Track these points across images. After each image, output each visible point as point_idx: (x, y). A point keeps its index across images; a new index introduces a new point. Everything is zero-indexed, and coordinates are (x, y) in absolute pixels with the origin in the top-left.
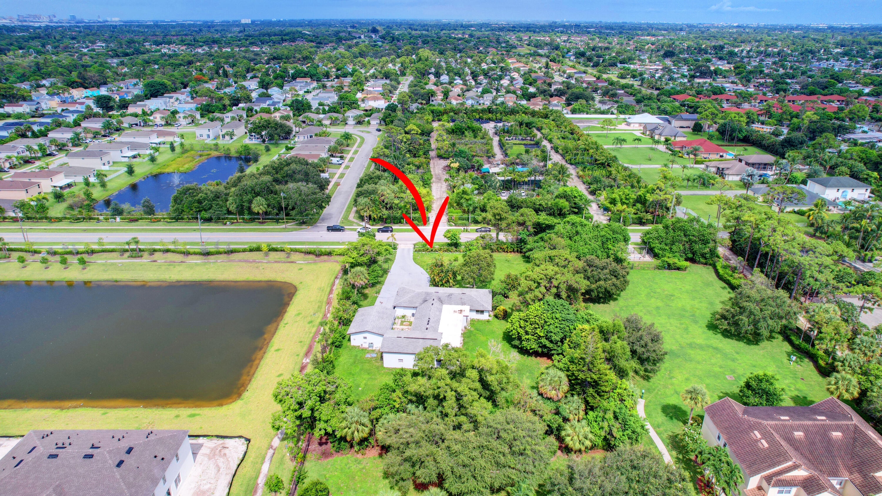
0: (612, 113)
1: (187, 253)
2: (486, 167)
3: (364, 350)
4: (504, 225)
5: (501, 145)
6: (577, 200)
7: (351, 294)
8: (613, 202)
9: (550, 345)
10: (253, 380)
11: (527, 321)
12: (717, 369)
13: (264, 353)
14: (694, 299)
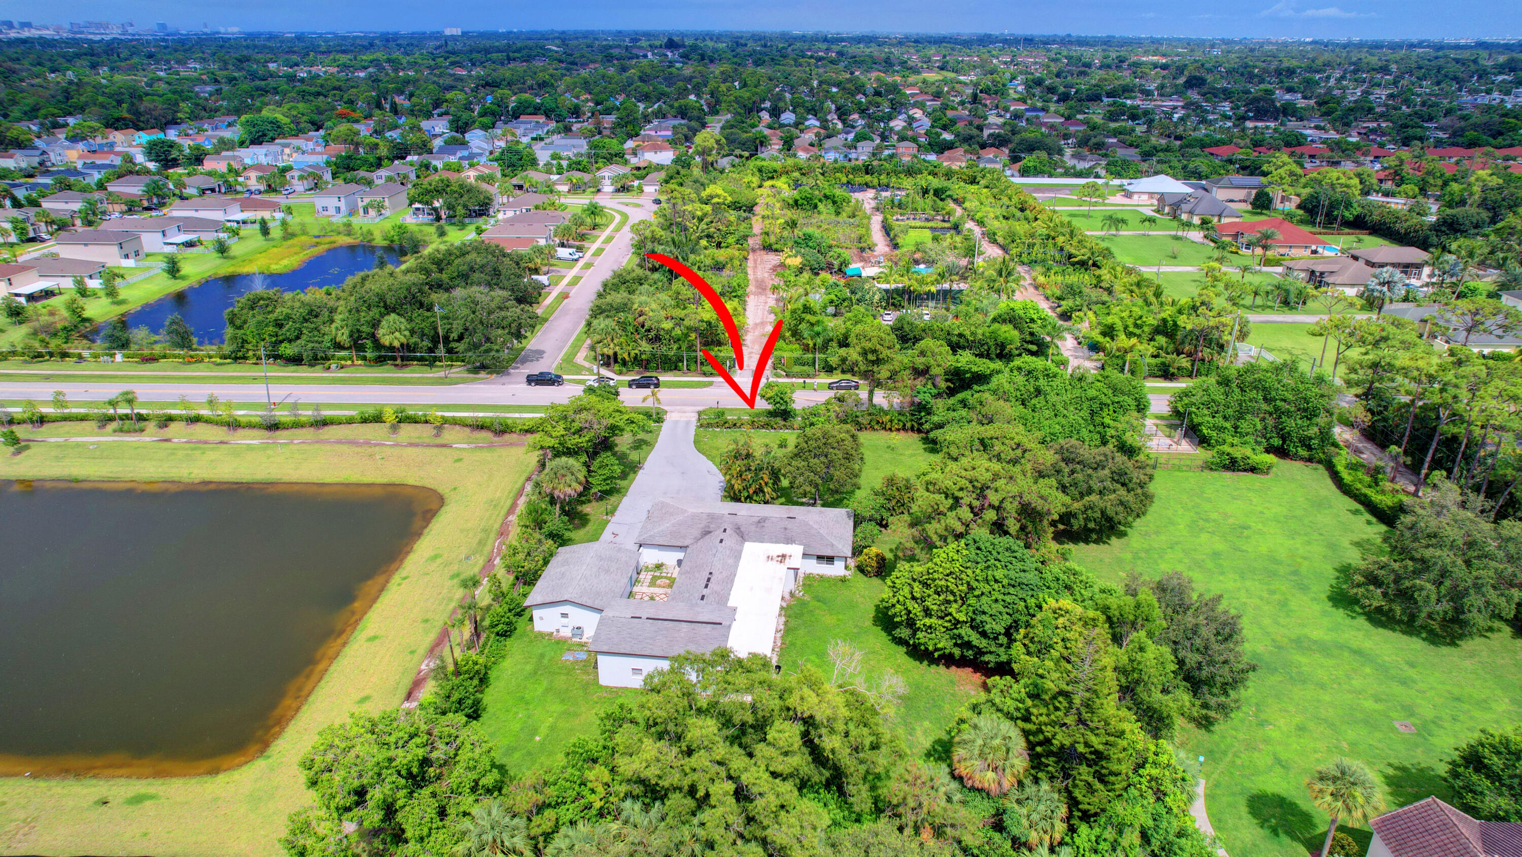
0: (1097, 176)
1: (234, 425)
2: (854, 267)
3: (561, 642)
4: (883, 372)
5: (887, 229)
6: (1035, 328)
7: (545, 516)
8: (1109, 332)
9: (982, 643)
10: (305, 708)
11: (927, 586)
12: (1369, 704)
13: (344, 644)
14: (1293, 534)
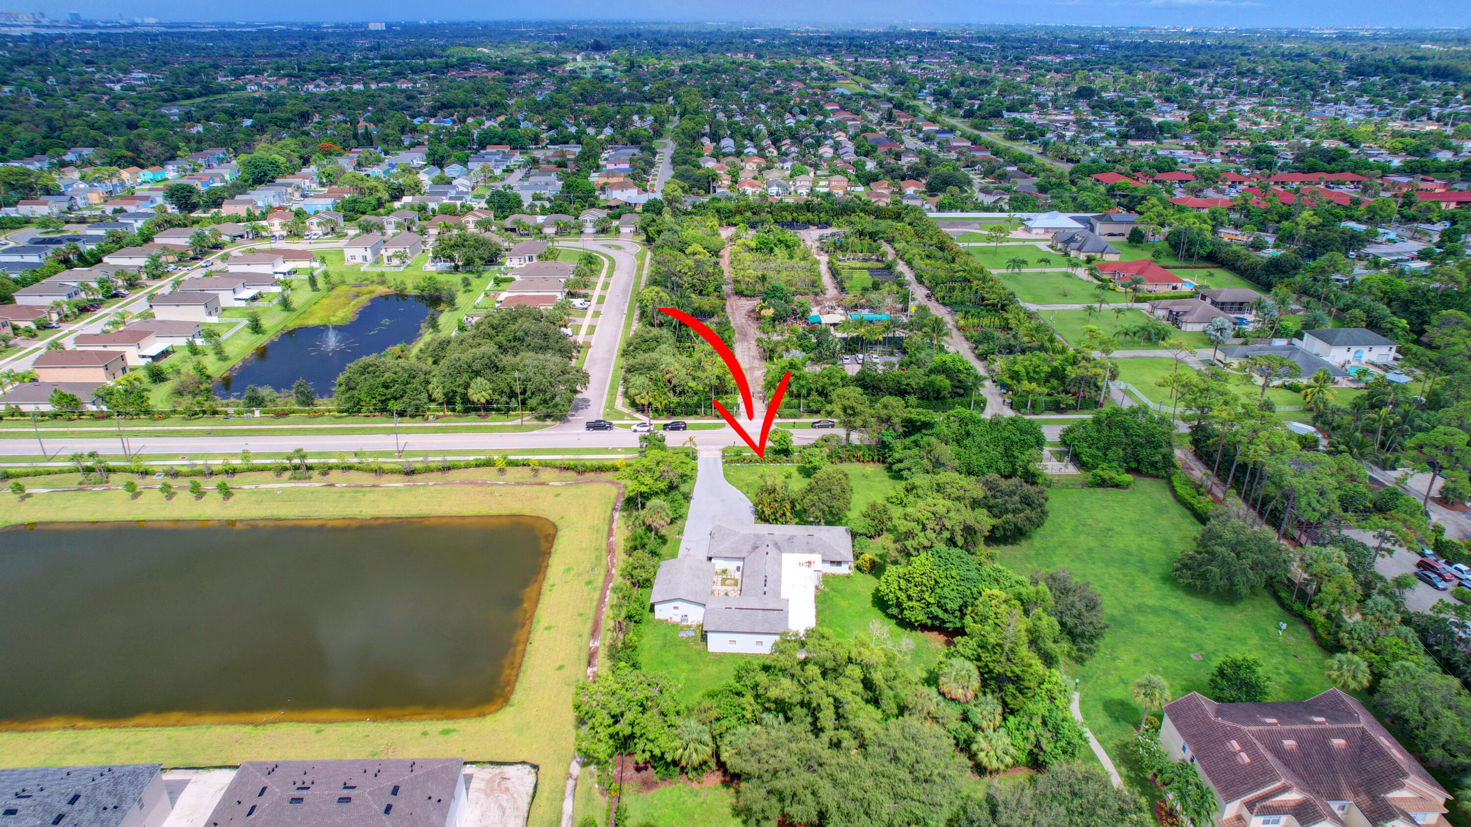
0: (1002, 210)
1: (379, 472)
2: (815, 311)
3: (675, 625)
4: (858, 422)
5: (834, 273)
6: (962, 377)
7: (646, 540)
8: (1015, 376)
9: (945, 616)
10: (521, 675)
11: (909, 582)
12: (1177, 644)
13: (529, 632)
14: (1141, 534)
